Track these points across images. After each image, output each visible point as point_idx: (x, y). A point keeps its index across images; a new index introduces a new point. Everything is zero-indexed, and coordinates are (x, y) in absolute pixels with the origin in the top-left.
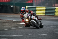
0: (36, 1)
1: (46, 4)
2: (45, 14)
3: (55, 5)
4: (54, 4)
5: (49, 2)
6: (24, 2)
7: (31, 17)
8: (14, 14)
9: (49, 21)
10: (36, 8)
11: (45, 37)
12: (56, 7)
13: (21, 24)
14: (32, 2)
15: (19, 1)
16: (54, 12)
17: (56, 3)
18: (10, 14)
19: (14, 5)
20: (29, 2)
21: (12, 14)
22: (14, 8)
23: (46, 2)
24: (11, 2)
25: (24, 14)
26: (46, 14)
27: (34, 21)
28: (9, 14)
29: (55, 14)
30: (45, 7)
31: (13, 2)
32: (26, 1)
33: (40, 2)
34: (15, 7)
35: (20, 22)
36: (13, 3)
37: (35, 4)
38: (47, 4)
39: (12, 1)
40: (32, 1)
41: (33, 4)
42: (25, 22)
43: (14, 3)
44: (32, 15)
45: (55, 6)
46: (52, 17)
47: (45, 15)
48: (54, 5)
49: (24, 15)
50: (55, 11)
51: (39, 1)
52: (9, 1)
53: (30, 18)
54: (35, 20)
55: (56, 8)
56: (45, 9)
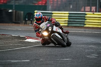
0: (52, 2)
2: (68, 23)
4: (83, 8)
5: (75, 3)
6: (31, 4)
7: (52, 29)
8: (14, 24)
9: (74, 37)
10: (52, 14)
11: (67, 64)
12: (86, 13)
14: (46, 3)
15: (22, 2)
16: (83, 21)
17: (87, 6)
18: (7, 24)
19: (14, 8)
20: (40, 3)
21: (10, 24)
22: (14, 13)
23: (70, 4)
24: (8, 4)
25: (40, 24)
26: (70, 25)
27: (57, 34)
28: (5, 24)
29: (85, 24)
30: (68, 12)
31: (12, 3)
32: (35, 2)
33: (59, 3)
34: (16, 12)
35: (24, 38)
36: (12, 5)
37: (50, 7)
38: (71, 7)
39: (10, 2)
40: (44, 2)
42: (42, 36)
43: (14, 6)
44: (54, 25)
46: (80, 29)
47: (68, 26)
48: (83, 10)
49: (41, 26)
50: (86, 19)
51: (57, 1)
52: (5, 2)
53: (50, 30)
54: (59, 33)
56: (68, 15)
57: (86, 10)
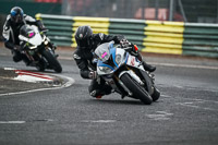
1: (111, 7)
3: (143, 13)
4: (140, 10)
10: (74, 21)
11: (106, 132)
12: (147, 22)
13: (16, 79)
29: (144, 47)
30: (107, 19)
35: (13, 74)
37: (69, 8)
38: (115, 8)
41: (63, 6)
45: (143, 18)
48: (139, 14)
55: (146, 25)
56: (107, 25)
57: (147, 15)
